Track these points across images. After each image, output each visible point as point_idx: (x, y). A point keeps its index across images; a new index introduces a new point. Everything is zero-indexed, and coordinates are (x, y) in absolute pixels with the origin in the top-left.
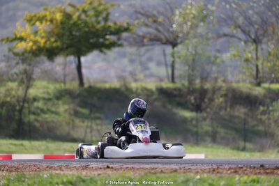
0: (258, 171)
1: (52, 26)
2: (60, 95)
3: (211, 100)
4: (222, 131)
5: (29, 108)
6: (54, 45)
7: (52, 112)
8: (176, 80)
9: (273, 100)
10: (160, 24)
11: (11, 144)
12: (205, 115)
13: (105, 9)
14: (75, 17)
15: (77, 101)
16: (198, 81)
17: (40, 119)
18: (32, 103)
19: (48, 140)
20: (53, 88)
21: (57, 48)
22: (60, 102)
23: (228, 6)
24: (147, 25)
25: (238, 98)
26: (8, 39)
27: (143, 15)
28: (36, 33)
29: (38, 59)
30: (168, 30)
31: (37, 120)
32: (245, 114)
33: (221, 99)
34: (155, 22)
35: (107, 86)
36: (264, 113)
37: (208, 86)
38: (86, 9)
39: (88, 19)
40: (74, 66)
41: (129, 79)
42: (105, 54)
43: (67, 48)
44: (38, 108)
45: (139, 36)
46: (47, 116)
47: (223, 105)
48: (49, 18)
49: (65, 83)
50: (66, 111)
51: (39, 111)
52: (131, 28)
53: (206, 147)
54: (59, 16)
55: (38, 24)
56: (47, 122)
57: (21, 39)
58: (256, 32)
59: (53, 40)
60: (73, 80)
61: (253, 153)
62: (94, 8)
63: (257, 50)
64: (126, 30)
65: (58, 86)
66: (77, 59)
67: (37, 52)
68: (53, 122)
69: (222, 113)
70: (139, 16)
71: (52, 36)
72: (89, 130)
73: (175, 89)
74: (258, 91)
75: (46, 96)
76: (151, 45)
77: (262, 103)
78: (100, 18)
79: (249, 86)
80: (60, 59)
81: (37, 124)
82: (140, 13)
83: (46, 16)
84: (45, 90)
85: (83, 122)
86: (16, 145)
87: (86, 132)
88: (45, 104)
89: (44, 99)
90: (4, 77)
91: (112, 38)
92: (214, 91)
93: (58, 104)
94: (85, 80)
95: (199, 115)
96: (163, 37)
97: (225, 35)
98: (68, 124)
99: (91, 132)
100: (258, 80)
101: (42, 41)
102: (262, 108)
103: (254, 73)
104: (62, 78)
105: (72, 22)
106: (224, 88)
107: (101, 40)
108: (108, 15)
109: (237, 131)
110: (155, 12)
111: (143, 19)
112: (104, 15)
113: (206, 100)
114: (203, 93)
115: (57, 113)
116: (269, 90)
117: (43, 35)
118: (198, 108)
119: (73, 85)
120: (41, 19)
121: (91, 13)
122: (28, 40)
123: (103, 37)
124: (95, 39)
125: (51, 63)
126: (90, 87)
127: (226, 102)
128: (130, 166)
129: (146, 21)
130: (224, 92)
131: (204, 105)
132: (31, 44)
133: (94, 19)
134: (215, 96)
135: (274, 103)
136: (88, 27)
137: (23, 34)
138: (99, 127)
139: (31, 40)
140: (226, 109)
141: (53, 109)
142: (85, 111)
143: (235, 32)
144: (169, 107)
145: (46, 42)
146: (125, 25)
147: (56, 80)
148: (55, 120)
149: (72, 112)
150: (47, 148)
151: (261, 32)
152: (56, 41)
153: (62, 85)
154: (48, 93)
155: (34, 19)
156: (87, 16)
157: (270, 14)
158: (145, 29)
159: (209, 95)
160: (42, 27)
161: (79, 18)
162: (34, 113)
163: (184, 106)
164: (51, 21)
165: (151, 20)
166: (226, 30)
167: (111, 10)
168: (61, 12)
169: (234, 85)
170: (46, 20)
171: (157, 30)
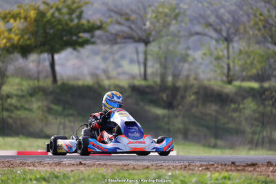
0: (229, 168)
1: (25, 24)
2: (33, 92)
3: (183, 98)
4: (193, 128)
5: (2, 104)
6: (28, 42)
7: (26, 109)
8: (149, 77)
9: (244, 98)
10: (133, 22)
12: (177, 113)
13: (79, 7)
14: (49, 15)
15: (50, 98)
16: (170, 79)
17: (13, 115)
18: (6, 100)
19: (21, 136)
20: (26, 85)
21: (31, 45)
22: (34, 99)
23: (200, 5)
24: (119, 23)
25: (209, 96)
27: (116, 13)
28: (10, 30)
29: (12, 56)
30: (141, 29)
31: (10, 117)
32: (216, 111)
33: (193, 97)
34: (128, 19)
35: (80, 83)
36: (235, 110)
37: (180, 83)
38: (60, 6)
39: (62, 17)
40: (47, 64)
41: (103, 77)
42: (78, 51)
43: (43, 44)
44: (11, 105)
45: (112, 34)
46: (20, 113)
47: (195, 102)
48: (23, 15)
49: (38, 79)
50: (39, 107)
51: (12, 108)
52: (104, 26)
53: (178, 144)
54: (33, 14)
55: (12, 21)
56: (21, 119)
58: (228, 31)
59: (26, 37)
60: (46, 77)
61: (224, 151)
62: (68, 6)
63: (228, 49)
64: (100, 28)
65: (31, 83)
66: (50, 56)
67: (11, 49)
68: (27, 119)
69: (194, 110)
70: (113, 14)
71: (26, 34)
72: (61, 127)
73: (148, 87)
74: (229, 89)
75: (20, 93)
76: (124, 43)
77: (232, 101)
78: (74, 16)
80: (33, 57)
81: (10, 121)
82: (112, 11)
83: (20, 14)
84: (19, 87)
85: (56, 119)
87: (59, 129)
88: (19, 101)
89: (17, 96)
91: (85, 36)
92: (186, 88)
93: (31, 101)
94: (58, 77)
95: (171, 112)
96: (135, 35)
97: (197, 33)
98: (41, 120)
99: (64, 128)
100: (230, 78)
101: (16, 38)
102: (233, 106)
103: (226, 71)
104: (36, 75)
105: (45, 20)
106: (196, 86)
107: (74, 38)
108: (81, 13)
109: (208, 128)
110: (128, 11)
111: (116, 17)
112: (77, 13)
113: (178, 97)
114: (175, 90)
115: (30, 110)
116: (240, 88)
117: (17, 32)
118: (169, 105)
119: (47, 83)
120: (15, 17)
121: (65, 10)
122: (2, 37)
123: (76, 35)
124: (69, 37)
125: (25, 60)
126: (63, 84)
127: (197, 99)
128: (102, 163)
129: (119, 20)
130: (196, 90)
131: (175, 103)
132: (4, 41)
133: (67, 17)
134: (187, 94)
135: (246, 101)
136: (61, 25)
138: (72, 124)
139: (5, 37)
140: (197, 107)
141: (27, 106)
142: (58, 108)
143: (206, 30)
144: (141, 104)
145: (19, 40)
146: (98, 23)
147: (29, 77)
148: (28, 116)
149: (45, 109)
150: (21, 144)
151: (232, 30)
152: (29, 39)
153: (36, 82)
154: (22, 90)
155: (8, 16)
156: (61, 14)
157: (241, 13)
158: (118, 27)
159: (181, 93)
160: (17, 25)
161: (53, 15)
162: (7, 110)
163: (156, 103)
165: (124, 18)
166: (198, 28)
167: (84, 8)
168: (35, 9)
169: (206, 83)
171: (130, 28)
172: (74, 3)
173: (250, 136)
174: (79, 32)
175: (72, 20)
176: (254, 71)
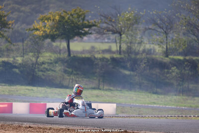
1: (53, 23)
2: (57, 61)
4: (145, 82)
5: (38, 68)
6: (55, 33)
7: (52, 70)
8: (122, 53)
10: (113, 22)
11: (26, 89)
12: (135, 73)
13: (83, 14)
14: (66, 18)
15: (66, 64)
17: (45, 74)
18: (41, 65)
19: (47, 87)
20: (53, 56)
21: (56, 35)
22: (57, 65)
23: (151, 13)
24: (106, 23)
25: (155, 64)
26: (30, 29)
27: (105, 17)
30: (117, 27)
31: (43, 75)
33: (144, 65)
34: (111, 21)
35: (83, 56)
36: (168, 73)
37: (138, 57)
38: (73, 13)
39: (74, 19)
42: (83, 38)
43: (62, 35)
44: (44, 68)
46: (49, 72)
48: (52, 19)
49: (60, 53)
50: (59, 71)
51: (45, 70)
52: (97, 24)
53: (135, 91)
54: (57, 18)
55: (46, 21)
56: (49, 76)
57: (37, 29)
59: (54, 30)
62: (77, 13)
64: (94, 25)
68: (52, 76)
69: (145, 72)
70: (102, 18)
71: (54, 28)
72: (71, 81)
73: (121, 58)
74: (167, 60)
75: (49, 61)
78: (80, 19)
79: (161, 57)
81: (43, 77)
83: (50, 17)
84: (49, 58)
85: (69, 76)
86: (29, 90)
87: (69, 82)
88: (49, 66)
89: (48, 63)
90: (28, 50)
91: (86, 29)
94: (71, 53)
95: (132, 73)
96: (115, 29)
97: (150, 29)
98: (61, 77)
99: (72, 82)
101: (48, 31)
102: (166, 70)
103: (165, 50)
104: (58, 51)
105: (64, 21)
107: (81, 31)
112: (83, 17)
113: (136, 66)
115: (55, 71)
116: (173, 59)
117: (49, 27)
118: (132, 70)
119: (65, 55)
120: (48, 19)
121: (75, 16)
122: (40, 30)
124: (77, 30)
126: (74, 56)
129: (106, 21)
130: (146, 61)
132: (42, 32)
133: (77, 20)
134: (141, 64)
136: (74, 24)
137: (38, 27)
138: (77, 79)
139: (42, 30)
141: (53, 69)
142: (70, 70)
144: (117, 68)
145: (50, 31)
146: (94, 23)
148: (54, 75)
149: (63, 70)
150: (46, 92)
151: (169, 27)
152: (56, 31)
153: (59, 55)
154: (51, 60)
155: (44, 18)
156: (73, 17)
157: (174, 17)
158: (105, 25)
159: (138, 63)
160: (49, 23)
161: (69, 18)
162: (42, 71)
163: (125, 68)
164: (53, 20)
165: (108, 20)
167: (86, 14)
168: (59, 15)
170: (51, 20)
171: (112, 25)
172: (80, 11)
173: (176, 87)
174: (83, 28)
175: (79, 21)
176: (181, 50)
